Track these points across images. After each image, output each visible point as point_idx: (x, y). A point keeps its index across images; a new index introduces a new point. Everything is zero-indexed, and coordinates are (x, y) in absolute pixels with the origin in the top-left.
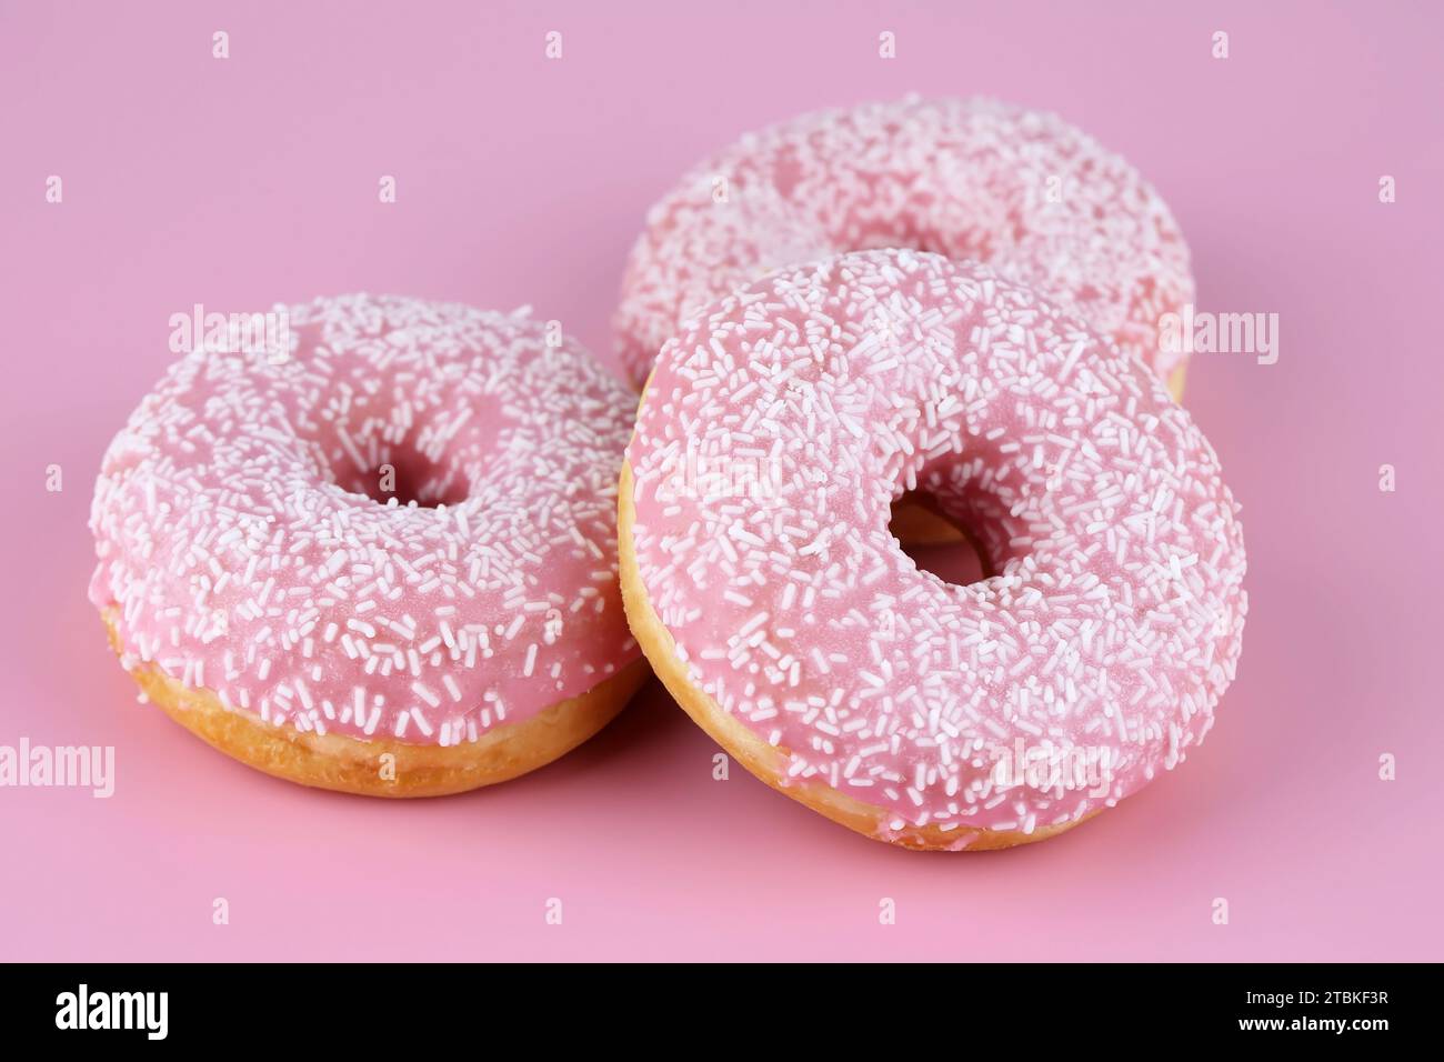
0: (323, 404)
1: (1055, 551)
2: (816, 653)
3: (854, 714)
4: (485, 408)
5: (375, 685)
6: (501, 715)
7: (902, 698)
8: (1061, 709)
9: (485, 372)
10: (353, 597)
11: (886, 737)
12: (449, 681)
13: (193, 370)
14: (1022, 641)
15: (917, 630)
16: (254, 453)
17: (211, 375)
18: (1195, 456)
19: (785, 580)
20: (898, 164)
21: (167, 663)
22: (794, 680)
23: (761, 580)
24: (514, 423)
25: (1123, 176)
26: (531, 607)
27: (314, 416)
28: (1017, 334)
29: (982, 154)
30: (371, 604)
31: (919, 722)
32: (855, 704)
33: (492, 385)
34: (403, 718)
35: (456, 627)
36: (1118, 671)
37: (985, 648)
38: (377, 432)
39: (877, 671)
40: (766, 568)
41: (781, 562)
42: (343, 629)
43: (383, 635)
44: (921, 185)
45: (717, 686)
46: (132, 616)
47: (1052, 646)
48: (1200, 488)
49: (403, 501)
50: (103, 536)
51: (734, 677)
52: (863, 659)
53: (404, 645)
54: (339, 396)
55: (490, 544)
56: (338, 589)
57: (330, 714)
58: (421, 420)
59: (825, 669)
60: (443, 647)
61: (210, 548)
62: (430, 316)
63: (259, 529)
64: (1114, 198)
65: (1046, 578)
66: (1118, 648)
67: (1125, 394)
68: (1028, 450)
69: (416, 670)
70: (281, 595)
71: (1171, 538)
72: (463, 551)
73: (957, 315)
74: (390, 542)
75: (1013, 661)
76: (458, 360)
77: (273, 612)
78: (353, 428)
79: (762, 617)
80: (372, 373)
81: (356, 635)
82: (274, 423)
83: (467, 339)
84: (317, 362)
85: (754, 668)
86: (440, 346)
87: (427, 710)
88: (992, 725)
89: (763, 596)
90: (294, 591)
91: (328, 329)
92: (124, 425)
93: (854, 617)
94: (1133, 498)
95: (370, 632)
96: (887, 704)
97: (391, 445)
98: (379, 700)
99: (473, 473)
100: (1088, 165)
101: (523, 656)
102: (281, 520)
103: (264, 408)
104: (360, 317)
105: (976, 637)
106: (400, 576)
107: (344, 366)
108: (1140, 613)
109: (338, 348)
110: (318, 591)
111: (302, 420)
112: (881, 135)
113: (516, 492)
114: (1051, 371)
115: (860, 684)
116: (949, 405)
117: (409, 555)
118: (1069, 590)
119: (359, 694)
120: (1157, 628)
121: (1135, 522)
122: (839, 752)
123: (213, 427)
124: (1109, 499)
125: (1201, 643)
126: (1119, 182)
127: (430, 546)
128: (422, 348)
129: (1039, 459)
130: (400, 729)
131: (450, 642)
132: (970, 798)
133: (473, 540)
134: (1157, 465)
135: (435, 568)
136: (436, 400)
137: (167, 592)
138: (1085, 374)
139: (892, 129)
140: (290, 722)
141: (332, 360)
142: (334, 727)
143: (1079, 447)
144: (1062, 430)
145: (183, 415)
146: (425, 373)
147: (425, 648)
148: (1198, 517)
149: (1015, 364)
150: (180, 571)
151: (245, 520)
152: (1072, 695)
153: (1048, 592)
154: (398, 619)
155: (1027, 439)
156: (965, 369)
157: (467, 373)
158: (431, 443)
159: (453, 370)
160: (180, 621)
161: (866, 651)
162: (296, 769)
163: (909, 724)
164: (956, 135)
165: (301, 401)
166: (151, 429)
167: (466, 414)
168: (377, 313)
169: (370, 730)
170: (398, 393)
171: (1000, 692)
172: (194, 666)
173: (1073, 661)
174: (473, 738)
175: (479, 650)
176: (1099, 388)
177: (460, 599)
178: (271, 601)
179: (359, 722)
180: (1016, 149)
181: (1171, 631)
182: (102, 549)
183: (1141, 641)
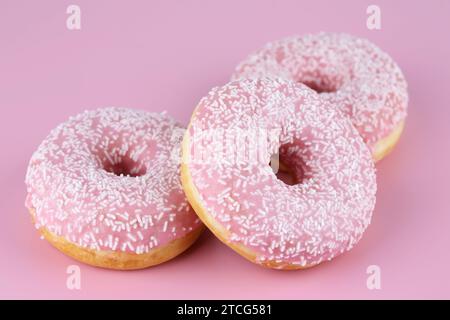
0: (100, 143)
1: (320, 178)
2: (245, 203)
3: (255, 223)
4: (151, 145)
5: (115, 235)
6: (156, 244)
7: (271, 219)
8: (319, 228)
9: (152, 133)
10: (108, 207)
11: (264, 231)
12: (139, 233)
13: (58, 132)
14: (309, 205)
15: (277, 198)
16: (77, 160)
17: (64, 134)
18: (365, 152)
19: (238, 178)
20: (316, 54)
21: (49, 227)
22: (237, 210)
23: (230, 177)
24: (161, 149)
25: (387, 60)
26: (165, 209)
27: (96, 147)
28: (314, 108)
29: (343, 51)
30: (114, 209)
31: (275, 227)
32: (256, 219)
33: (154, 137)
34: (125, 245)
35: (141, 216)
36: (338, 218)
37: (298, 206)
38: (117, 152)
39: (264, 210)
40: (232, 173)
41: (237, 172)
42: (105, 217)
43: (118, 219)
44: (323, 61)
45: (212, 209)
46: (39, 212)
47: (318, 208)
48: (366, 163)
49: (125, 175)
50: (29, 186)
51: (218, 207)
52: (260, 205)
53: (125, 222)
54: (105, 141)
55: (153, 189)
56: (104, 204)
57: (101, 244)
58: (131, 148)
59: (248, 207)
60: (137, 222)
61: (63, 191)
62: (135, 115)
63: (79, 184)
64: (383, 67)
65: (317, 186)
66: (338, 211)
67: (345, 131)
68: (314, 145)
69: (129, 230)
70: (86, 205)
71: (356, 177)
72: (144, 191)
73: (296, 100)
74: (121, 188)
75: (306, 211)
76: (143, 129)
77: (83, 211)
78: (110, 151)
79: (229, 189)
80: (115, 133)
81: (110, 219)
82: (84, 149)
83: (147, 122)
84: (99, 130)
85: (225, 205)
86: (137, 125)
87: (132, 242)
88: (297, 230)
89: (230, 182)
90: (90, 204)
91: (102, 119)
92: (36, 150)
93: (258, 192)
94: (346, 164)
95: (114, 218)
96: (266, 221)
97: (122, 156)
98: (117, 239)
99: (148, 165)
100: (376, 56)
101: (163, 225)
102: (86, 182)
103: (81, 145)
104: (112, 115)
105: (295, 203)
106: (123, 199)
107: (106, 131)
108: (345, 201)
109: (105, 125)
110: (98, 204)
111: (93, 148)
112: (311, 44)
113: (161, 172)
114: (323, 121)
115: (258, 214)
116: (291, 128)
117: (127, 193)
118: (324, 191)
119: (111, 237)
120: (350, 205)
121: (346, 171)
122: (249, 234)
123: (65, 151)
124: (338, 163)
125: (363, 212)
126: (385, 62)
127: (133, 190)
128: (131, 125)
129: (317, 148)
130: (124, 249)
131: (139, 221)
132: (288, 253)
133: (147, 188)
134: (353, 154)
135: (135, 197)
136: (136, 142)
137: (50, 204)
138: (334, 123)
139: (315, 43)
140: (88, 246)
141: (103, 129)
142: (102, 248)
143: (330, 146)
144: (325, 140)
145: (56, 147)
146: (132, 133)
147: (132, 223)
148: (365, 172)
149: (312, 117)
150: (54, 197)
151: (74, 181)
152: (323, 224)
153: (318, 191)
154: (123, 213)
155: (314, 141)
156: (297, 117)
157: (146, 133)
158: (134, 156)
159: (141, 132)
160: (54, 214)
161: (261, 203)
162: (91, 261)
163: (272, 228)
164: (335, 46)
165: (93, 143)
166: (45, 151)
167: (146, 146)
168: (117, 113)
169: (114, 249)
170: (124, 140)
171: (301, 221)
172: (58, 228)
173: (324, 213)
174: (147, 251)
175: (149, 224)
176: (338, 128)
177: (142, 207)
178: (83, 207)
179: (111, 246)
180: (353, 50)
181: (354, 207)
182: (29, 190)
183: (345, 210)
